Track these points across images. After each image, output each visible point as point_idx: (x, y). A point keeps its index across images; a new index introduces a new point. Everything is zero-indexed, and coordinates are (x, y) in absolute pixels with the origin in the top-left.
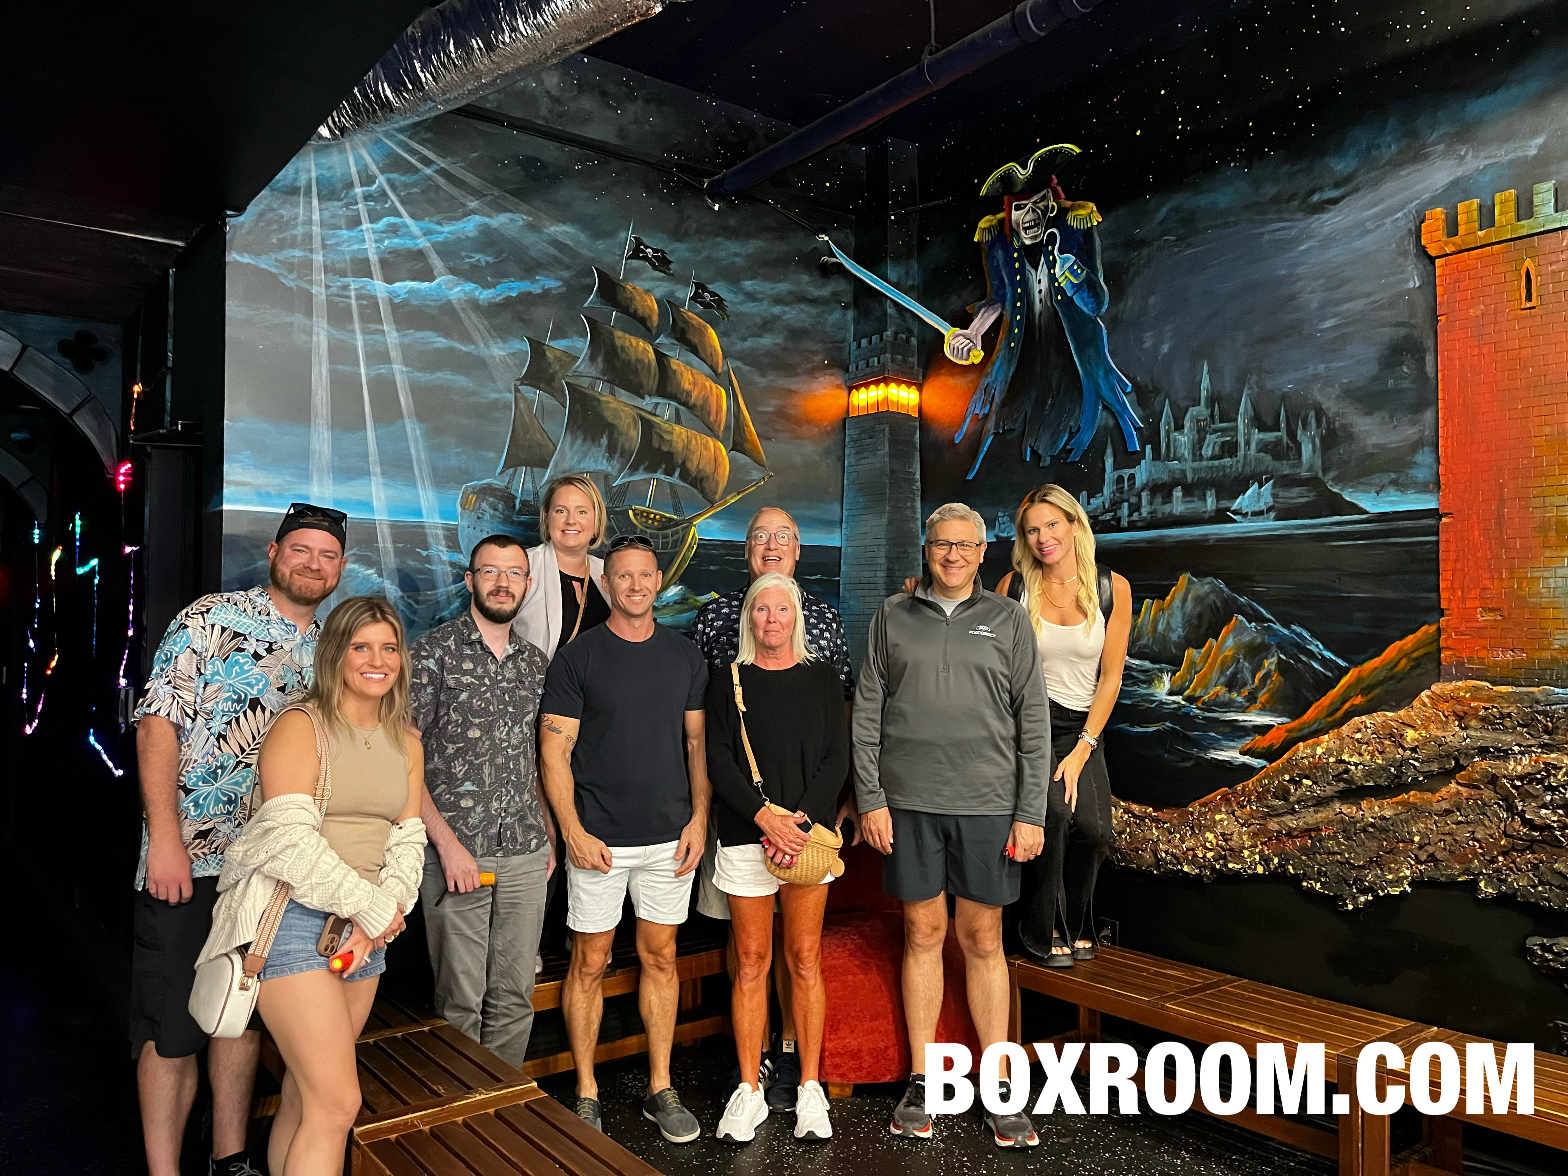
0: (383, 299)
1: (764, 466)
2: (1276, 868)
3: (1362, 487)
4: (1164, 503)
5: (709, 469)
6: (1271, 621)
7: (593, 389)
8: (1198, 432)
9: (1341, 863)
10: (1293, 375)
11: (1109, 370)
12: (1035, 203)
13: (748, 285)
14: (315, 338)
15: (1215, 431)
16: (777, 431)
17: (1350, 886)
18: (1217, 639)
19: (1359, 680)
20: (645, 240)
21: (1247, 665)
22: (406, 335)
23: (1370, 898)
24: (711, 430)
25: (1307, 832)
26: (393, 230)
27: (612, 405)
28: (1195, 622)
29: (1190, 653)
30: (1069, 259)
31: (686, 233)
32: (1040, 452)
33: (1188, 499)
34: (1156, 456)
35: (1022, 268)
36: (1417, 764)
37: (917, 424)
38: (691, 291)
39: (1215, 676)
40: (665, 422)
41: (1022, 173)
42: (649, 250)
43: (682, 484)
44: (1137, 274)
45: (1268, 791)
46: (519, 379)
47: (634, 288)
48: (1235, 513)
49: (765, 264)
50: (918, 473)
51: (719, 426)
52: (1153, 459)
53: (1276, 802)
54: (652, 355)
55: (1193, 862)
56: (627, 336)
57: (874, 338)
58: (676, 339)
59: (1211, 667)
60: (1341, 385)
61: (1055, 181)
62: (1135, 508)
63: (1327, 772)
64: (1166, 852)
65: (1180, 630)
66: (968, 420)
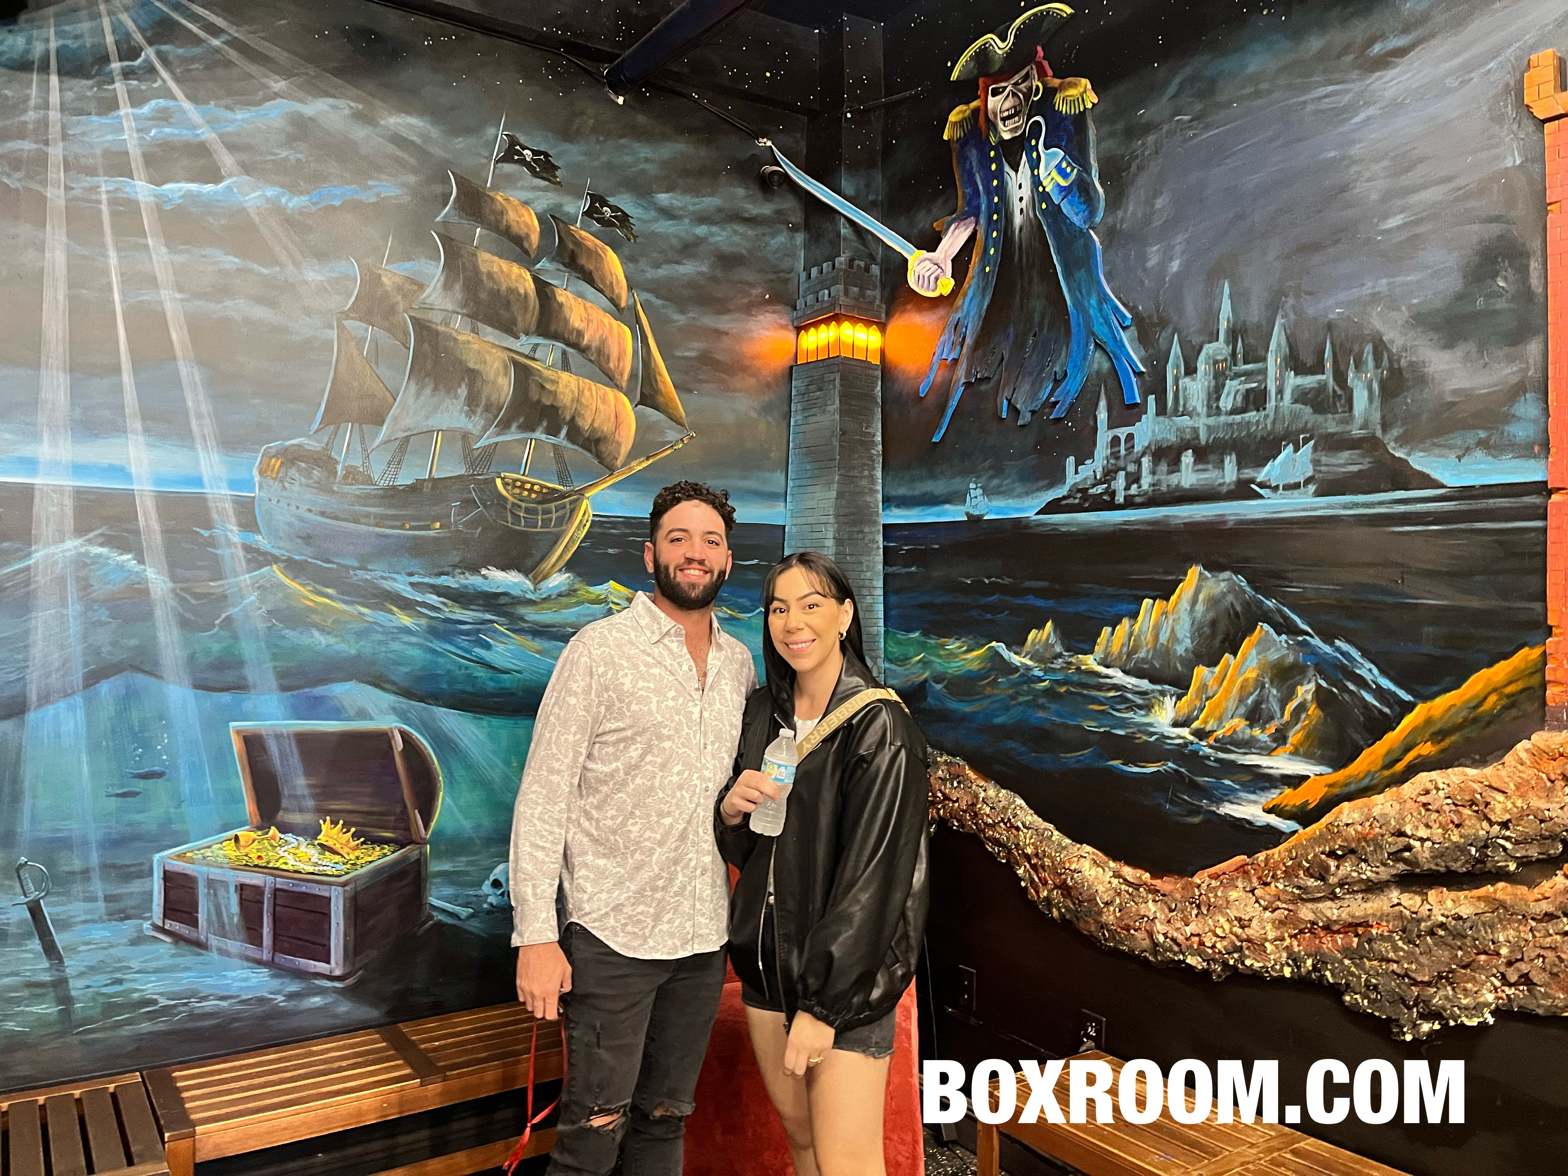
0: (146, 203)
1: (682, 425)
2: (1309, 972)
3: (1436, 451)
4: (1171, 472)
5: (607, 428)
6: (1307, 634)
7: (447, 325)
8: (1215, 377)
9: (1399, 975)
10: (1343, 296)
11: (1103, 298)
12: (1016, 84)
13: (663, 198)
14: (47, 255)
15: (1237, 376)
16: (701, 381)
17: (1409, 1008)
18: (1235, 655)
19: (1428, 722)
20: (522, 139)
21: (1274, 691)
22: (180, 252)
23: (1437, 1026)
24: (609, 378)
25: (1352, 926)
26: (164, 117)
27: (476, 347)
28: (1207, 630)
29: (1201, 672)
30: (1055, 154)
31: (578, 132)
32: (1018, 406)
33: (1200, 467)
34: (1161, 410)
35: (1000, 171)
36: (1508, 845)
37: (879, 373)
38: (584, 205)
39: (1232, 704)
40: (548, 369)
41: (1000, 47)
42: (526, 152)
43: (570, 445)
44: (1140, 168)
45: (1300, 865)
46: (343, 312)
47: (507, 200)
48: (1262, 485)
49: (687, 173)
50: (879, 434)
51: (622, 374)
52: (1158, 414)
53: (1311, 882)
54: (530, 285)
55: (1199, 953)
56: (496, 258)
57: (825, 265)
58: (564, 264)
59: (1228, 691)
60: (1410, 307)
61: (1041, 53)
62: (1134, 478)
63: (1381, 847)
64: (1165, 935)
65: (1189, 641)
66: (936, 367)
